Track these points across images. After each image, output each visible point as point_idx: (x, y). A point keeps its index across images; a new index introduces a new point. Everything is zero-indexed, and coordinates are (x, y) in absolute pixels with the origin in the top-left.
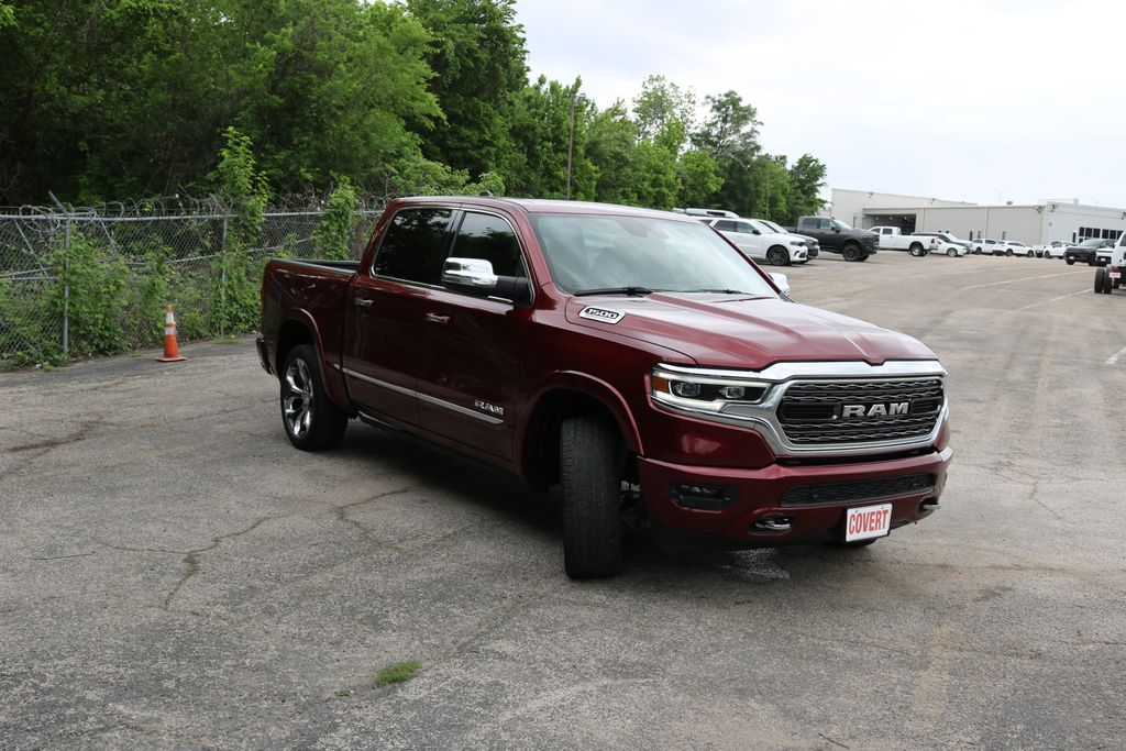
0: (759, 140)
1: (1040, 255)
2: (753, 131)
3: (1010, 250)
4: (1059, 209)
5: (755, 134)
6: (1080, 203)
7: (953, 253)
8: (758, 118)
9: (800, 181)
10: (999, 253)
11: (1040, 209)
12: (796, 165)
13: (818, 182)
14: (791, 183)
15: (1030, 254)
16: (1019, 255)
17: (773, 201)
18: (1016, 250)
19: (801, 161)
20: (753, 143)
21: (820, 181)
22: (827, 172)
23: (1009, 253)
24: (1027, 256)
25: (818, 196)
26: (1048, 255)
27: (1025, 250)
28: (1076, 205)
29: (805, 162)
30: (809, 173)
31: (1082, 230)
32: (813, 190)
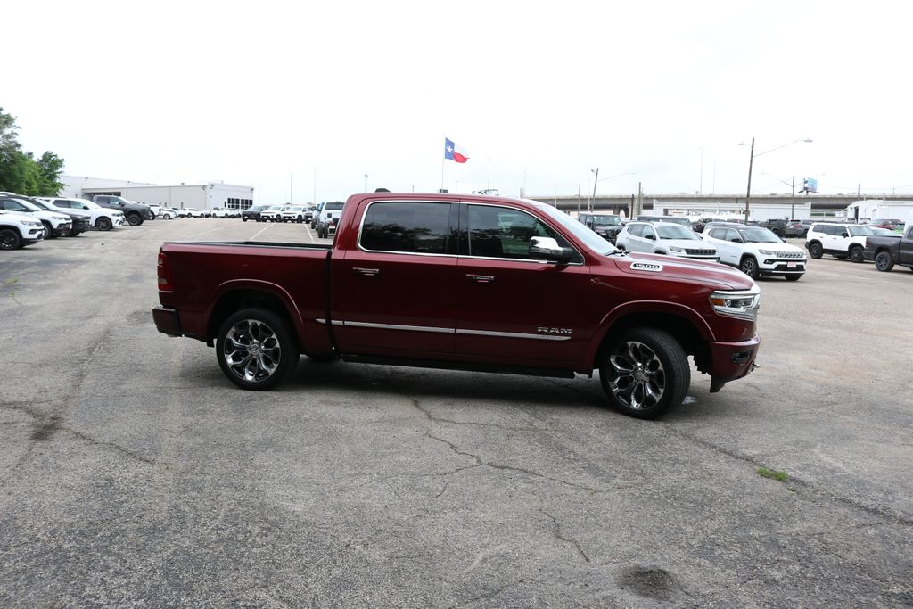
0: (18, 139)
1: (207, 216)
2: (13, 133)
3: (190, 214)
4: (215, 187)
5: (14, 135)
6: (225, 183)
7: (167, 217)
8: (16, 123)
9: (45, 170)
10: (182, 216)
11: (204, 187)
12: (41, 158)
13: (59, 171)
14: (39, 171)
15: (202, 216)
16: (195, 217)
17: (29, 184)
18: (193, 213)
19: (44, 156)
20: (15, 142)
21: (60, 170)
22: (64, 163)
23: (189, 215)
24: (200, 217)
25: (58, 181)
26: (215, 216)
27: (198, 214)
28: (222, 184)
29: (47, 157)
30: (51, 165)
31: (229, 199)
32: (53, 177)
